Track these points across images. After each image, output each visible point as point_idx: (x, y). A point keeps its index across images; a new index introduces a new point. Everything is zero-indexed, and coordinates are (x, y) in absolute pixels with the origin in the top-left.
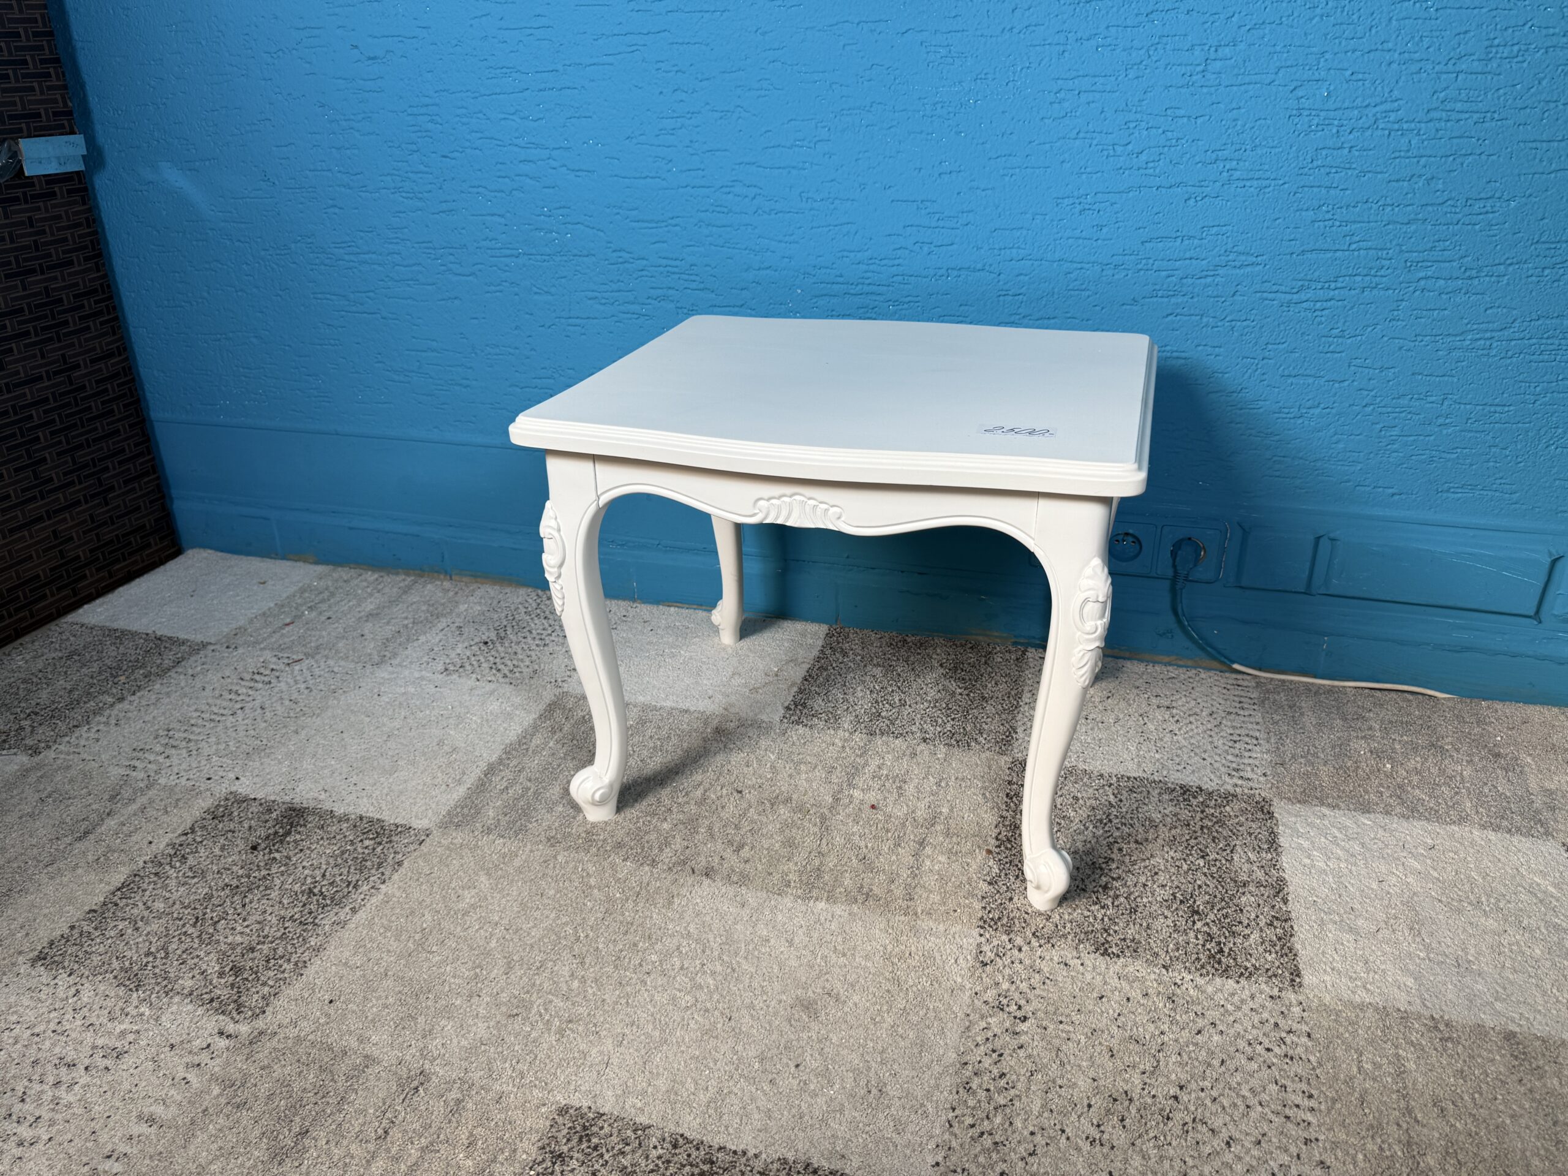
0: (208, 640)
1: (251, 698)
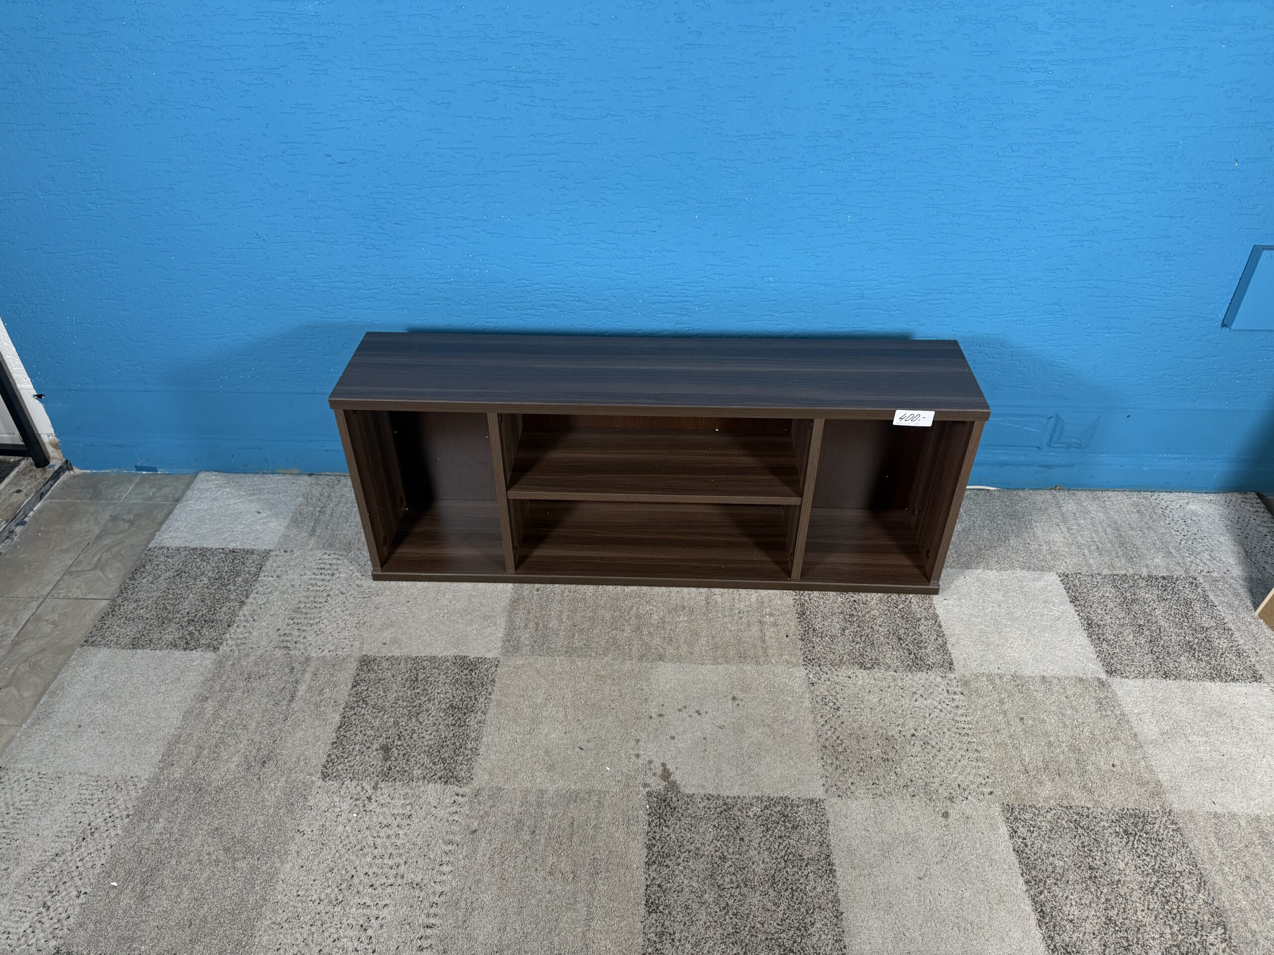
0: (268, 548)
1: (329, 588)
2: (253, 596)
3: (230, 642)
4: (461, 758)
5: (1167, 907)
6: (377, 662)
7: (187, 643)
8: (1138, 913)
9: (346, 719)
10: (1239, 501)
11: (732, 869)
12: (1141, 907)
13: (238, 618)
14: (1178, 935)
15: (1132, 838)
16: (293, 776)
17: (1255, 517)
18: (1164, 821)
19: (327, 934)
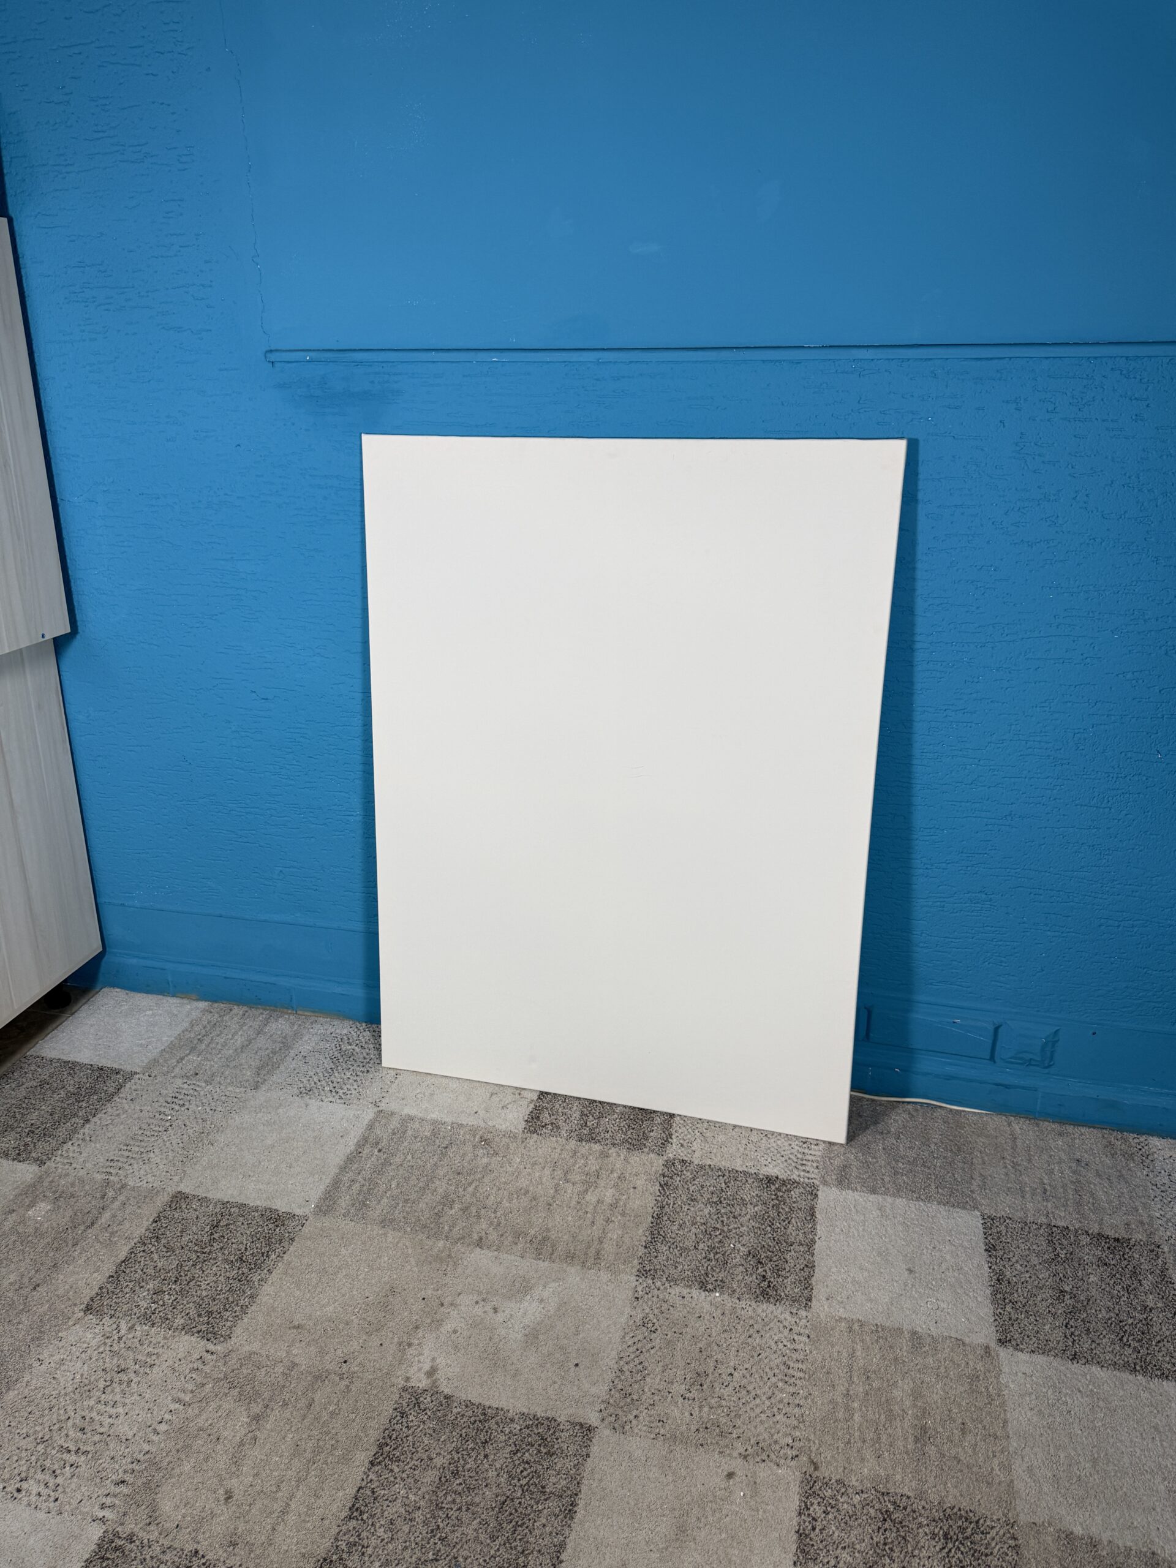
0: (134, 1069)
2: (100, 1115)
3: (57, 1158)
4: (228, 1314)
6: (188, 1200)
7: (19, 1154)
9: (133, 1255)
13: (76, 1136)
15: (950, 1545)
18: (1001, 1532)
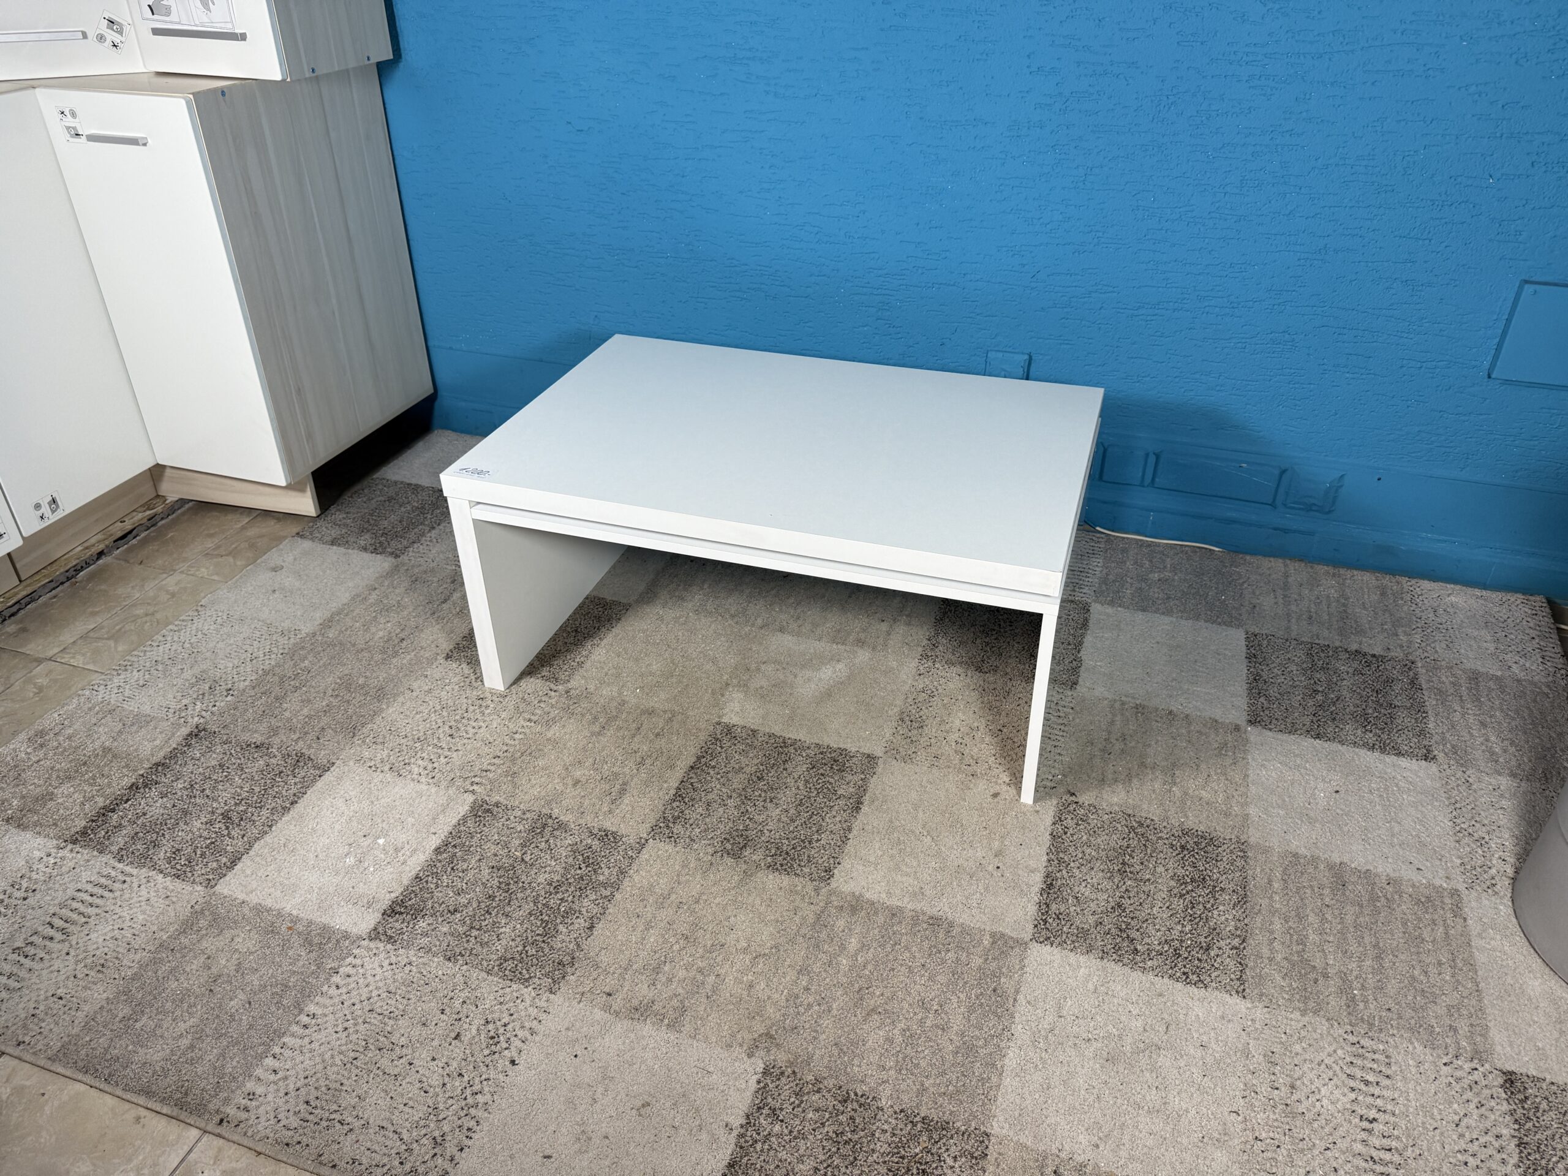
3: (410, 554)
4: (566, 667)
5: (1189, 911)
7: (375, 549)
8: (1155, 909)
10: (1519, 602)
11: (766, 787)
12: (1160, 905)
13: (424, 538)
14: (1187, 934)
15: (1186, 852)
16: (422, 652)
17: (1529, 619)
18: (1232, 848)
19: (400, 759)
